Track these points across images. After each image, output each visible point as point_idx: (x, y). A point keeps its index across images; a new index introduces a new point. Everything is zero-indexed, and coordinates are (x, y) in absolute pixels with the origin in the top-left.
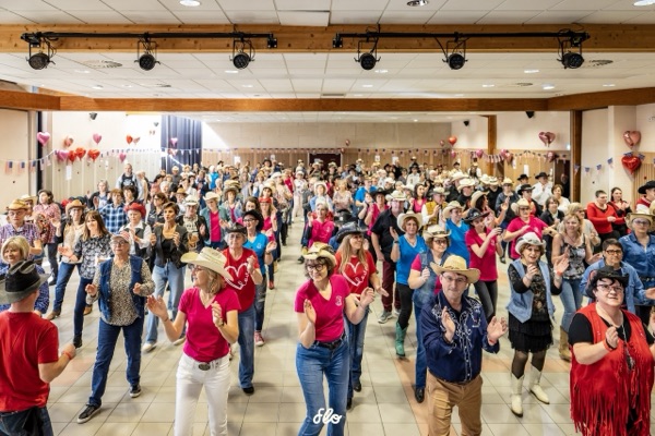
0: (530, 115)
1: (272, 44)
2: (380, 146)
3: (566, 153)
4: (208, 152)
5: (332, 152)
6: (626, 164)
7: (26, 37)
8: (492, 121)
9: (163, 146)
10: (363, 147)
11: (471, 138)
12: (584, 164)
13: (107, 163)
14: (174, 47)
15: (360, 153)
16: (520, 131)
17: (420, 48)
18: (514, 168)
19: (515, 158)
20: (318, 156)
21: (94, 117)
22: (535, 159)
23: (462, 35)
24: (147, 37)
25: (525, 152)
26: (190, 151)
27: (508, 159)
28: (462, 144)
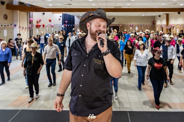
0: (179, 13)
2: (132, 24)
4: (77, 25)
5: (116, 26)
8: (167, 15)
9: (63, 23)
10: (126, 24)
11: (161, 21)
13: (47, 28)
15: (125, 26)
16: (176, 18)
18: (174, 30)
19: (175, 27)
20: (112, 27)
21: (44, 14)
22: (180, 27)
25: (177, 25)
26: (71, 26)
27: (173, 27)
28: (158, 23)
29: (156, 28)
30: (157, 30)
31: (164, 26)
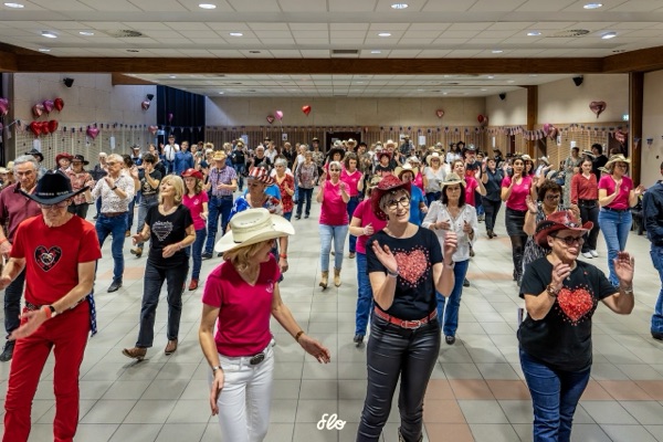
0: (579, 82)
2: (405, 124)
3: (621, 125)
5: (352, 131)
8: (533, 92)
9: (160, 123)
10: (385, 124)
11: (508, 113)
12: (646, 136)
15: (383, 132)
16: (566, 102)
18: (560, 144)
19: (560, 133)
20: (335, 136)
21: (69, 83)
25: (572, 125)
26: (191, 130)
27: (552, 134)
28: (498, 120)
29: (491, 139)
30: (494, 145)
31: (520, 131)
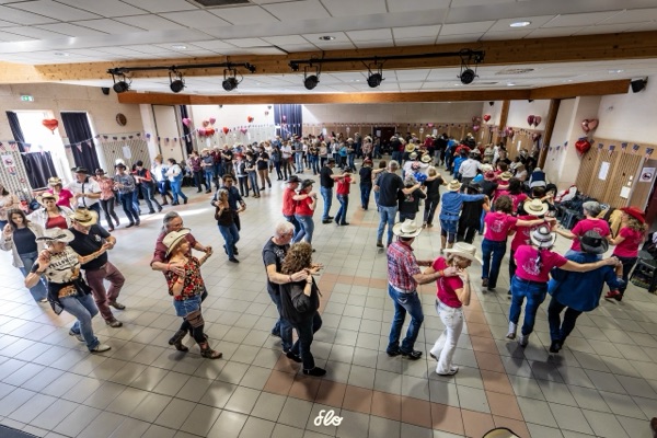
1: (253, 70)
4: (306, 125)
5: (389, 126)
6: (578, 148)
7: (110, 71)
12: (551, 145)
14: (194, 74)
15: (409, 126)
17: (354, 68)
18: (513, 142)
19: (515, 135)
20: (379, 129)
22: (526, 137)
23: (379, 58)
24: (173, 68)
25: (522, 130)
26: (294, 126)
27: (510, 135)
29: (481, 132)
30: (482, 137)
31: (496, 129)
